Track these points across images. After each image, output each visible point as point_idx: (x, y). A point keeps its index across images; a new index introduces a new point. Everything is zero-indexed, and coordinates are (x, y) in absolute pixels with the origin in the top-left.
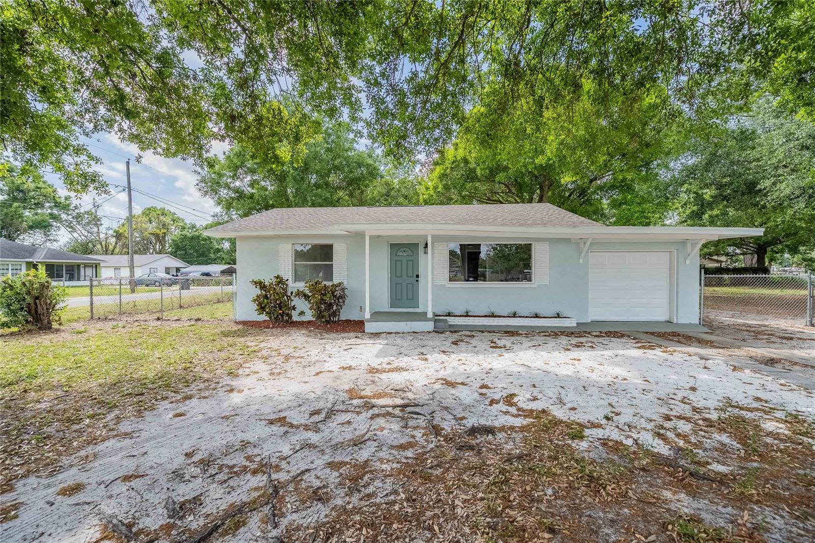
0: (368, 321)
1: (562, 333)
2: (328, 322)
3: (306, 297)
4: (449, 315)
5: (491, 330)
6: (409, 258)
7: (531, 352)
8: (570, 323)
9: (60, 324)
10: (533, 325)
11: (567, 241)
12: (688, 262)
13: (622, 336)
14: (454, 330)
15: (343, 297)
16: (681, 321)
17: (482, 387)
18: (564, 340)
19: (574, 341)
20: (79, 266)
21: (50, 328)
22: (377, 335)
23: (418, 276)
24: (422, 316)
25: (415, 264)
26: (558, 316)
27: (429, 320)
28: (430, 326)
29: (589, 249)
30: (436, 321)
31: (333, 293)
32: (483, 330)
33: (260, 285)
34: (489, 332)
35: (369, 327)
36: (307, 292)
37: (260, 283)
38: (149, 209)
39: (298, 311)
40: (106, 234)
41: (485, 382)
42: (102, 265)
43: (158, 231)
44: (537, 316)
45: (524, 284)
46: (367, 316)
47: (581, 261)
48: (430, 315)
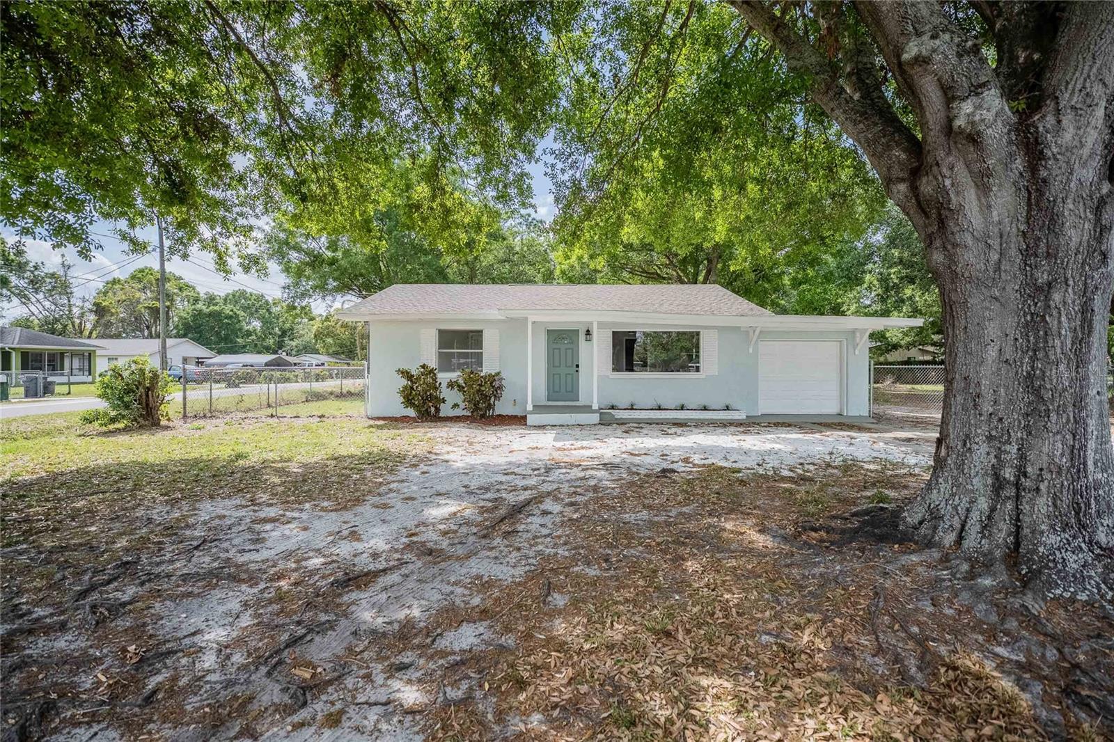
0: (531, 413)
1: (731, 424)
2: (483, 416)
3: (461, 388)
4: (613, 408)
5: (659, 423)
6: (569, 346)
7: (702, 436)
8: (740, 416)
9: (169, 420)
10: (702, 417)
11: (736, 329)
12: (857, 352)
13: (790, 425)
14: (621, 423)
15: (500, 388)
16: (850, 414)
17: (663, 455)
18: (733, 429)
19: (741, 429)
20: (62, 354)
21: (159, 424)
22: (542, 427)
23: (577, 366)
24: (587, 409)
25: (575, 353)
26: (727, 408)
27: (595, 412)
28: (595, 418)
29: (759, 337)
30: (601, 414)
31: (491, 383)
32: (650, 423)
33: (406, 374)
34: (657, 424)
35: (531, 419)
36: (461, 382)
37: (408, 373)
38: (142, 271)
39: (450, 403)
40: (82, 308)
41: (665, 452)
42: (98, 352)
43: (157, 304)
44: (705, 409)
45: (692, 375)
46: (530, 407)
47: (751, 351)
48: (595, 407)
